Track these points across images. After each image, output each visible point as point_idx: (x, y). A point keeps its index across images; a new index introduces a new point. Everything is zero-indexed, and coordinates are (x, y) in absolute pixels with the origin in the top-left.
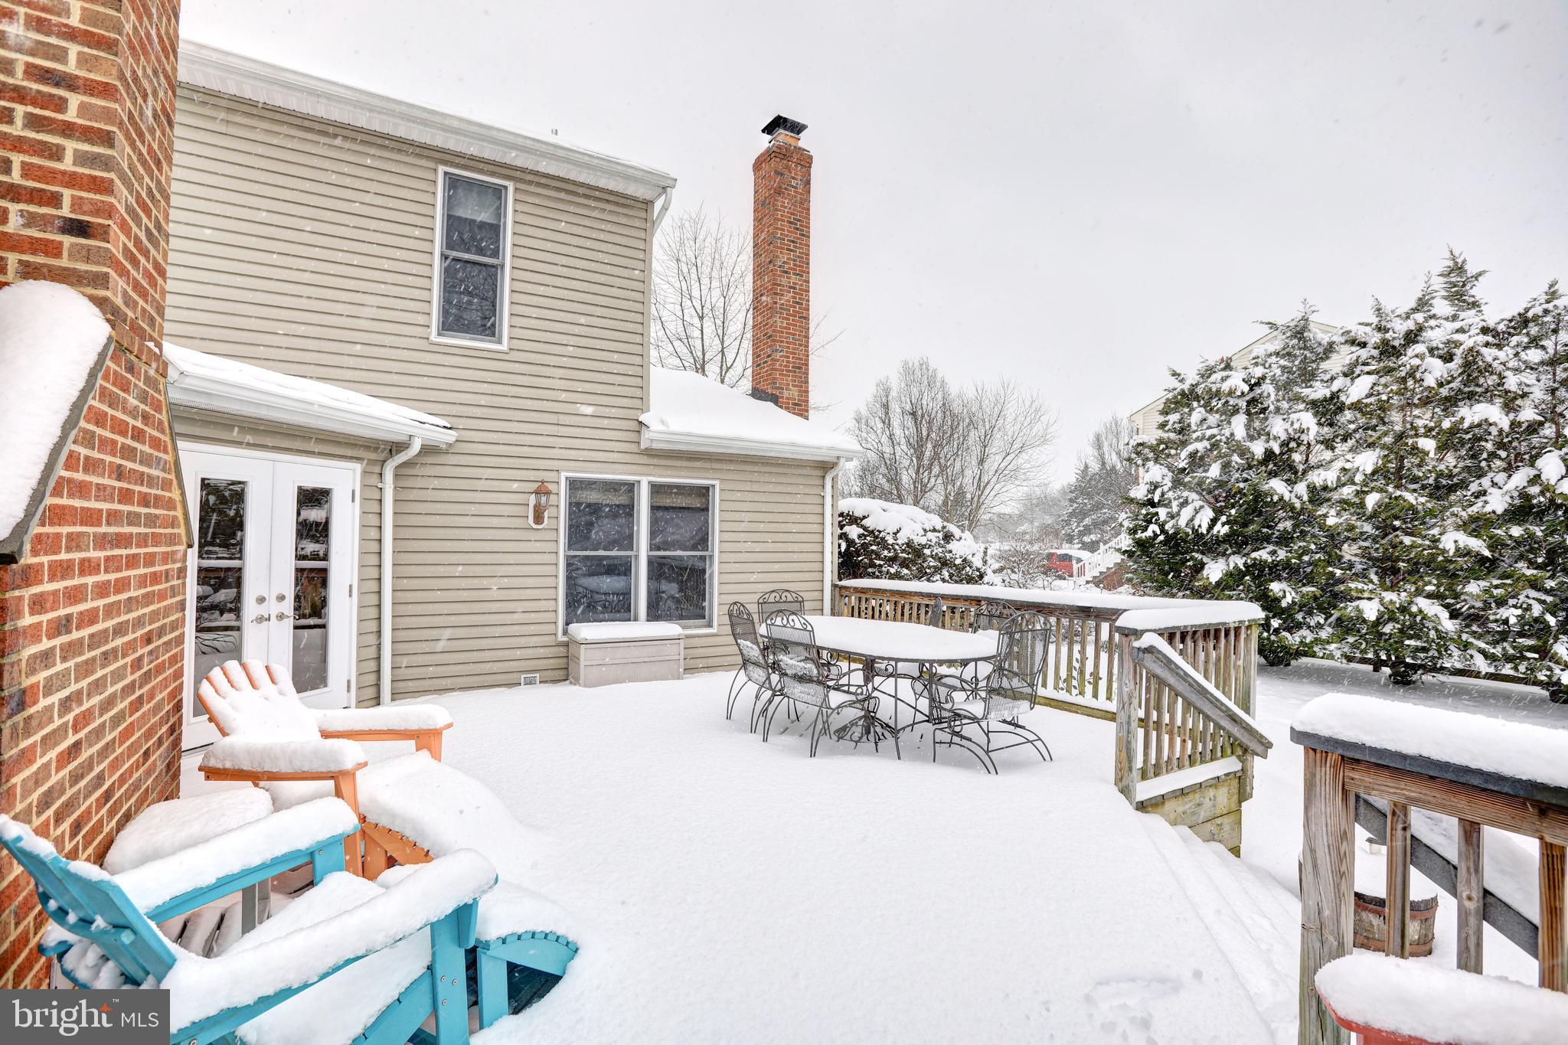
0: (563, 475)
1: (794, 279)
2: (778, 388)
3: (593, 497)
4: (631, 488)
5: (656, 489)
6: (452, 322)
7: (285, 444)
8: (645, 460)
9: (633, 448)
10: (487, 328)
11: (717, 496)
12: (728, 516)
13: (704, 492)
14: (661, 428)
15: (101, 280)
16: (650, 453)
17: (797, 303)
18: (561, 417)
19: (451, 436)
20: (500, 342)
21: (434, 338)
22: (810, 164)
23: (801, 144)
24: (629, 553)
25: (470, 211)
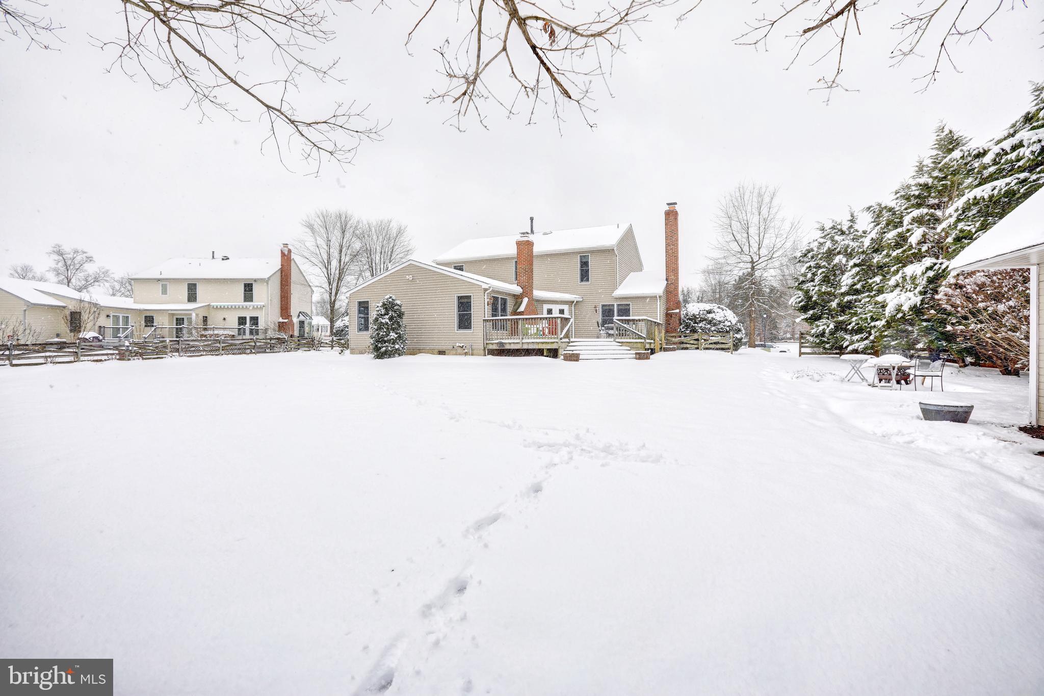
0: (602, 304)
1: (672, 247)
2: (668, 277)
3: (606, 307)
4: (613, 305)
5: (618, 305)
6: (582, 280)
8: (616, 300)
9: (613, 297)
10: (587, 280)
11: (631, 306)
12: (634, 309)
13: (629, 304)
14: (615, 294)
15: (528, 294)
16: (616, 298)
18: (599, 293)
19: (582, 299)
20: (589, 282)
21: (579, 283)
25: (584, 260)
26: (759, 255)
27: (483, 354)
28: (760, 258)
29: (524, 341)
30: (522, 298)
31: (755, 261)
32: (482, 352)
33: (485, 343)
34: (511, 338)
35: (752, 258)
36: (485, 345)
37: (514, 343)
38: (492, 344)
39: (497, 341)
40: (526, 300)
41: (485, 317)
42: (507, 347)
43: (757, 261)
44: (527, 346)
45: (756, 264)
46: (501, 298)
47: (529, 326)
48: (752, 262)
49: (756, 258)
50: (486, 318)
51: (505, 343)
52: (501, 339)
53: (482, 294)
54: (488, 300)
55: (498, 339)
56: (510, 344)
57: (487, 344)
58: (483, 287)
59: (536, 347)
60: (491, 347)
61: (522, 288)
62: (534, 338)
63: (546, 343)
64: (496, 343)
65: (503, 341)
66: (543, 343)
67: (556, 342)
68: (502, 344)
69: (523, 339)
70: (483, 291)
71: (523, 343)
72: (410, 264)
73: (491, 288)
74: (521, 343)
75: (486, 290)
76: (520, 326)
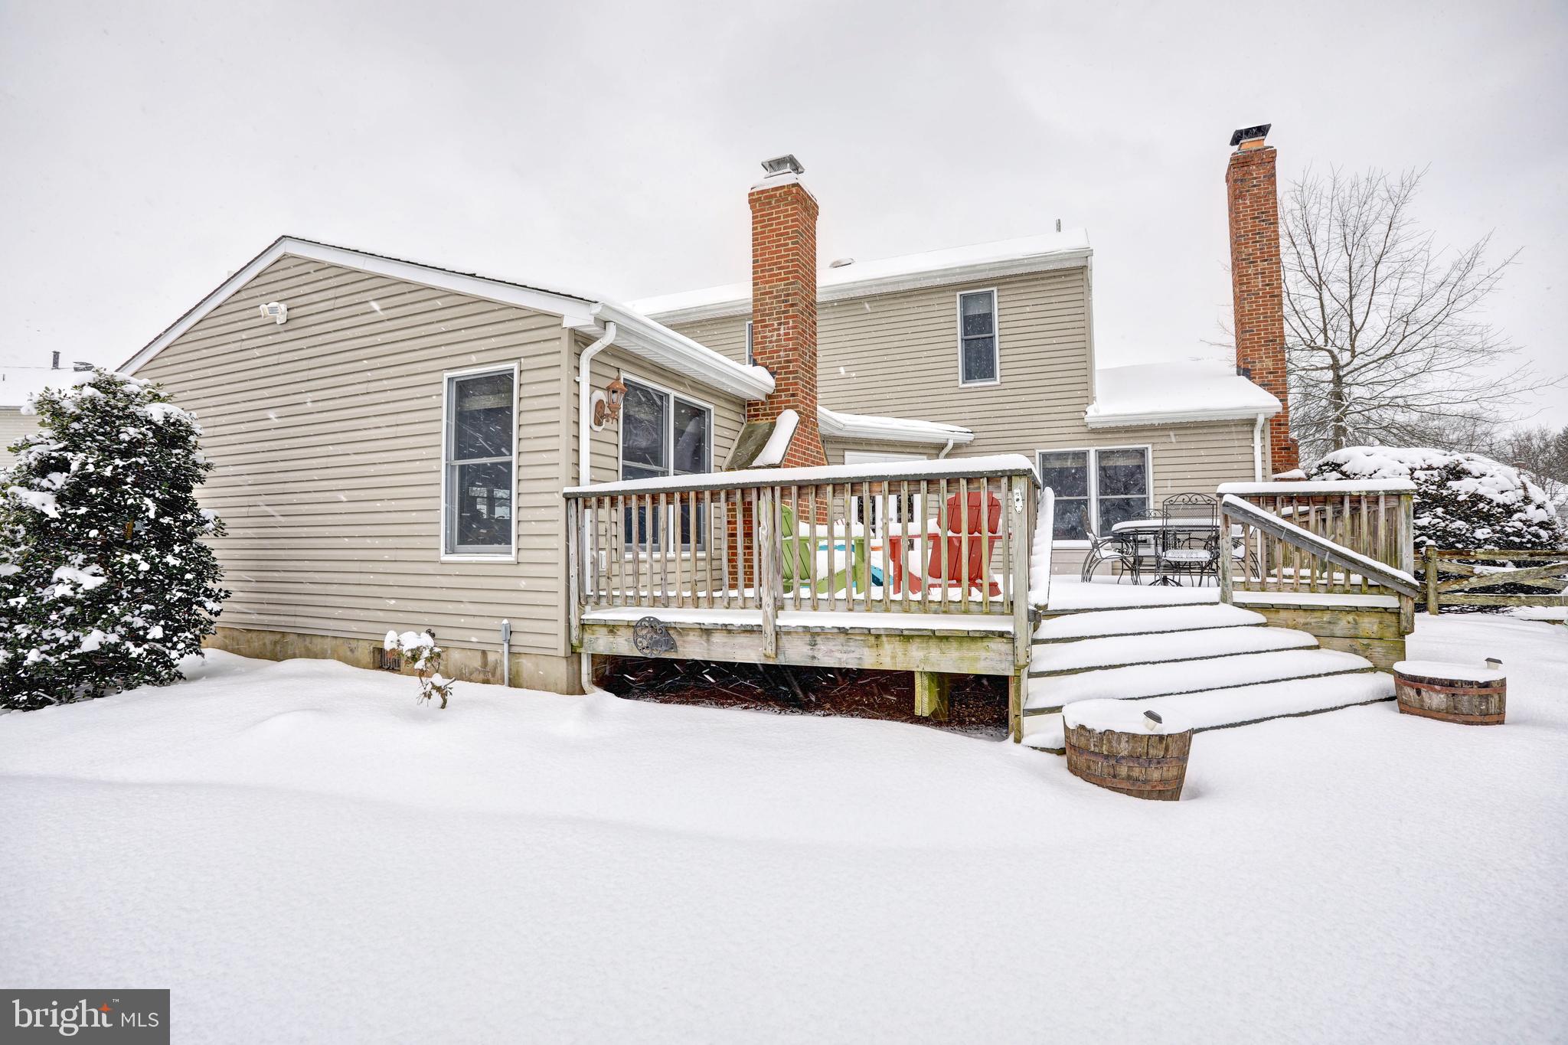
0: (1037, 452)
1: (1261, 265)
2: (1249, 363)
3: (1057, 464)
4: (1082, 456)
5: (1102, 455)
6: (969, 376)
7: (890, 449)
8: (1092, 436)
9: (1083, 429)
10: (989, 373)
11: (1150, 455)
12: (1158, 469)
13: (1142, 453)
14: (1095, 414)
15: (797, 406)
16: (1094, 431)
17: (1268, 285)
18: (1034, 417)
19: (971, 437)
20: (995, 380)
21: (961, 385)
22: (1274, 158)
23: (1266, 143)
24: (1085, 498)
25: (976, 310)
26: (1353, 351)
27: (563, 685)
28: (1353, 356)
29: (789, 619)
30: (775, 414)
31: (1342, 363)
32: (560, 670)
33: (574, 622)
34: (712, 602)
35: (1333, 357)
36: (575, 633)
37: (727, 629)
38: (612, 628)
39: (633, 615)
40: (788, 421)
41: (577, 480)
42: (692, 650)
43: (1348, 364)
44: (806, 650)
45: (1346, 370)
46: (679, 404)
47: (822, 530)
48: (1335, 366)
49: (1345, 358)
50: (586, 487)
51: (684, 630)
52: (655, 602)
53: (565, 359)
54: (600, 395)
55: (638, 601)
56: (706, 631)
57: (583, 626)
58: (568, 323)
59: (865, 658)
60: (604, 644)
61: (773, 374)
62: (851, 605)
63: (932, 636)
64: (629, 625)
65: (666, 616)
66: (905, 637)
67: (1001, 635)
68: (664, 632)
69: (779, 606)
70: (565, 345)
71: (779, 633)
72: (284, 257)
73: (612, 329)
74: (769, 630)
75: (581, 340)
76: (763, 533)
